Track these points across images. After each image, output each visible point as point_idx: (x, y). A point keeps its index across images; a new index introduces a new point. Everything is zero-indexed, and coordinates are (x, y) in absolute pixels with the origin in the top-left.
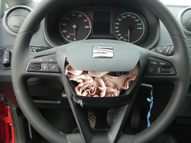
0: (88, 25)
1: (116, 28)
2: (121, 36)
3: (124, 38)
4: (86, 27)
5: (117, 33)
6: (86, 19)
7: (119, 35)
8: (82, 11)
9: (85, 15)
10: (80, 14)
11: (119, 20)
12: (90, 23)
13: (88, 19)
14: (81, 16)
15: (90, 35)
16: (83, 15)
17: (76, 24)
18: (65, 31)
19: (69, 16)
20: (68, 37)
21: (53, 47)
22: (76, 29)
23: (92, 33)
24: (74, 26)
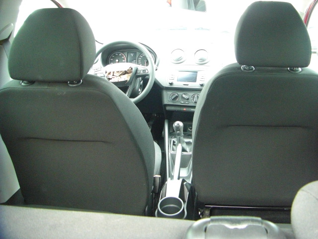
4: (123, 61)
5: (140, 64)
9: (123, 55)
10: (120, 54)
11: (141, 57)
12: (125, 58)
13: (125, 56)
17: (118, 59)
24: (117, 61)
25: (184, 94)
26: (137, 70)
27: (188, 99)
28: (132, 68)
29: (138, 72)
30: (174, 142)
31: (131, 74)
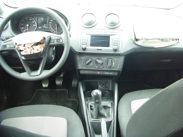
0: (35, 24)
1: (50, 25)
2: (53, 29)
3: (54, 30)
4: (34, 25)
5: (50, 28)
6: (34, 21)
7: (51, 29)
8: (31, 17)
9: (33, 19)
10: (30, 18)
11: (51, 21)
12: (36, 23)
13: (35, 21)
14: (31, 19)
15: (36, 29)
16: (32, 19)
17: (28, 24)
18: (23, 28)
19: (25, 20)
20: (24, 31)
21: (14, 36)
22: (29, 27)
23: (37, 28)
24: (28, 25)
25: (98, 59)
26: (50, 39)
27: (102, 64)
28: (45, 38)
29: (52, 41)
30: (91, 106)
31: (44, 44)
